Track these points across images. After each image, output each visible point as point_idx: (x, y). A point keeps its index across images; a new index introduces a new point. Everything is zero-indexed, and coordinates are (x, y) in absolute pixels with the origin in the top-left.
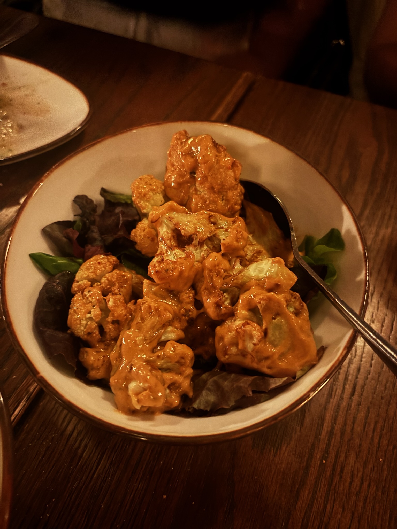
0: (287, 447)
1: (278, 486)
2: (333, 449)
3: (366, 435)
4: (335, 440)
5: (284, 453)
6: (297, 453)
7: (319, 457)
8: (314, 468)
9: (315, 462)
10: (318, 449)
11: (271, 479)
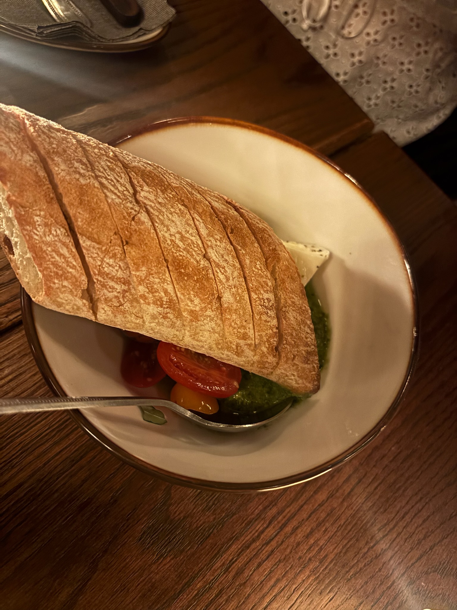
0: (172, 559)
1: (139, 596)
2: (218, 586)
3: (261, 589)
4: (226, 577)
5: (165, 565)
6: (179, 571)
7: (198, 587)
8: (188, 596)
9: (192, 589)
10: (203, 578)
11: (137, 585)
